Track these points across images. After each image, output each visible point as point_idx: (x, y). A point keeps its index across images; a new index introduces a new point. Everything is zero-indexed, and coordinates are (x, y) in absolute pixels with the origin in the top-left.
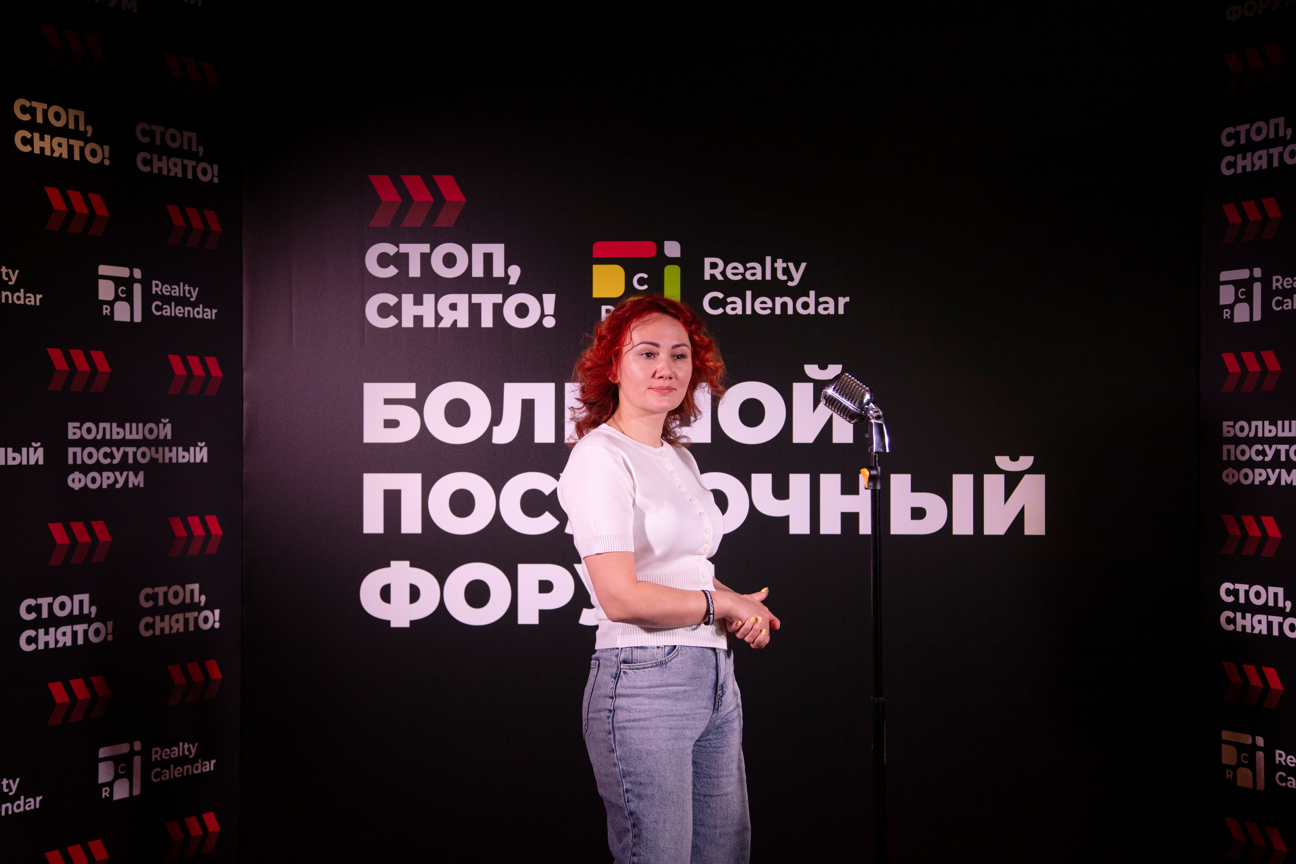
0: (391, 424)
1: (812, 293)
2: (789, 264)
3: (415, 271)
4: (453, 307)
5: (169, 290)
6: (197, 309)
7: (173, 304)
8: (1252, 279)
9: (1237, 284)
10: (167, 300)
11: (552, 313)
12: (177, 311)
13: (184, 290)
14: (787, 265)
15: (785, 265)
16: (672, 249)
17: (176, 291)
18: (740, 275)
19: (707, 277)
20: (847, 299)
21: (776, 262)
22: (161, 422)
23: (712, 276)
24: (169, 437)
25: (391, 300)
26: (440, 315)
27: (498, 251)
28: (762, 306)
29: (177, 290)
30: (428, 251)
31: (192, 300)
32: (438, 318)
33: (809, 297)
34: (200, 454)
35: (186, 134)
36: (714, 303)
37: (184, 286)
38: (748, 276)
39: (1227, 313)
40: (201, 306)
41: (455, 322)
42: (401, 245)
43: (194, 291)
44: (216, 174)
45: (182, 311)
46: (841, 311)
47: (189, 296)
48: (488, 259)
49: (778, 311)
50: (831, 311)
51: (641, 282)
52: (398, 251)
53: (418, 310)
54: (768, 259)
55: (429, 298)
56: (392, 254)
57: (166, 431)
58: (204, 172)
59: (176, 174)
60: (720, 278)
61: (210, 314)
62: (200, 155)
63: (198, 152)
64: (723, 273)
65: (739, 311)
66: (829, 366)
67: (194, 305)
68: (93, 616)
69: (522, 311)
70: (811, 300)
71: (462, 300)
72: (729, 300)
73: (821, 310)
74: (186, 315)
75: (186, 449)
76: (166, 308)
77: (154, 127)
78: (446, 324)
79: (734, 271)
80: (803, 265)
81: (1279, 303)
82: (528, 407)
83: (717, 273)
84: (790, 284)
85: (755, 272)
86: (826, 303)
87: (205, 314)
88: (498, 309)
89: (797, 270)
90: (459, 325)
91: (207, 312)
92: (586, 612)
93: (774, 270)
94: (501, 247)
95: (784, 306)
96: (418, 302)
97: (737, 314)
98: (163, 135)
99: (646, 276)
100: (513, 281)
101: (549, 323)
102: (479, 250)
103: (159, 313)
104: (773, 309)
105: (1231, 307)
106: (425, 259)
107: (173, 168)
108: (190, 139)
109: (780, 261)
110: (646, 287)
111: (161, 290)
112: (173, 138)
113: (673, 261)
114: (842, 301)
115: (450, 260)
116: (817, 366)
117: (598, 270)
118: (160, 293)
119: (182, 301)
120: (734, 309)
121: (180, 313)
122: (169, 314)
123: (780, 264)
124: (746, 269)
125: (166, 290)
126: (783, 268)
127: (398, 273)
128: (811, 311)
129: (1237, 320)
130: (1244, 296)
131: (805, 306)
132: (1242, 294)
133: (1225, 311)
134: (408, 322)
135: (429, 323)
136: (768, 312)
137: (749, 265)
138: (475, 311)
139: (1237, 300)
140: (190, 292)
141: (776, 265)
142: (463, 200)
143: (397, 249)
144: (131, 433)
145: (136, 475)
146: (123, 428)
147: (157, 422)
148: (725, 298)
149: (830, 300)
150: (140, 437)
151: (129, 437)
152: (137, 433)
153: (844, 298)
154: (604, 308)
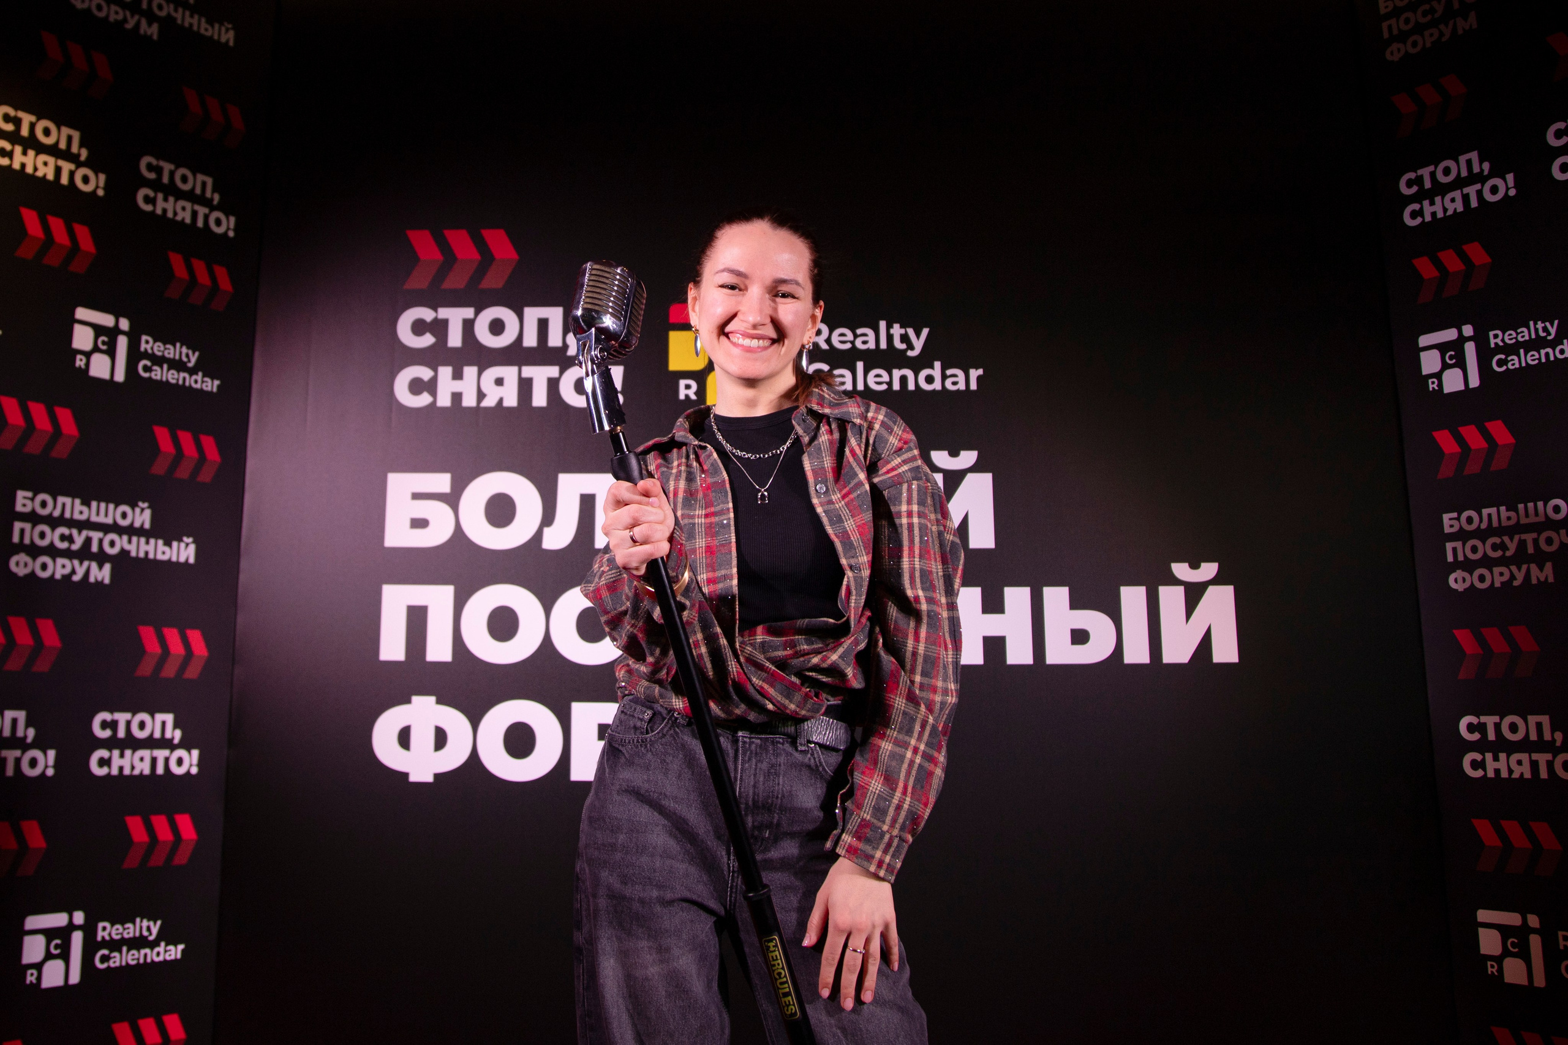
0: (419, 523)
1: (937, 365)
2: (908, 330)
3: (455, 340)
4: (499, 382)
5: (162, 348)
6: (194, 377)
7: (165, 366)
8: (1462, 340)
9: (1442, 348)
10: (159, 361)
12: (170, 376)
13: (181, 353)
15: (903, 331)
17: (170, 352)
18: (848, 343)
20: (980, 372)
21: (892, 328)
22: (137, 506)
24: (147, 526)
25: (425, 373)
26: (482, 392)
27: (555, 315)
28: (876, 380)
29: (172, 351)
30: (472, 316)
31: (190, 365)
32: (481, 396)
33: (932, 367)
34: (185, 552)
35: (200, 177)
37: (181, 347)
38: (859, 344)
39: (1433, 383)
40: (200, 374)
42: (440, 310)
43: (194, 353)
44: (232, 225)
45: (176, 376)
46: (973, 386)
47: (185, 359)
48: (543, 324)
49: (896, 386)
50: (962, 386)
52: (437, 316)
53: (457, 386)
54: (883, 325)
55: (471, 371)
56: (429, 320)
57: (143, 517)
58: (218, 222)
59: (183, 219)
60: (825, 345)
61: (211, 385)
62: (215, 202)
63: (212, 200)
64: (828, 341)
66: (961, 452)
67: (192, 372)
69: (581, 386)
70: (936, 370)
71: (510, 373)
73: (948, 385)
74: (181, 382)
75: (168, 544)
76: (156, 370)
77: (162, 163)
78: (489, 402)
79: (841, 339)
80: (925, 332)
81: (1500, 363)
82: (588, 503)
84: (910, 353)
85: (867, 340)
86: (955, 376)
87: (204, 384)
88: (553, 385)
89: (918, 335)
90: (506, 404)
91: (207, 382)
93: (890, 338)
94: (559, 311)
95: (903, 380)
96: (457, 375)
98: (172, 174)
100: (571, 352)
102: (533, 314)
103: (146, 375)
104: (890, 384)
105: (1438, 376)
106: (468, 325)
107: (182, 212)
108: (204, 184)
109: (896, 326)
111: (152, 348)
112: (184, 179)
114: (975, 374)
115: (497, 327)
116: (946, 452)
117: (674, 338)
118: (150, 351)
119: (178, 365)
121: (173, 379)
122: (159, 378)
123: (897, 330)
124: (856, 336)
125: (158, 348)
126: (901, 335)
127: (435, 342)
128: (937, 385)
129: (1447, 389)
130: (1454, 361)
131: (930, 379)
132: (1451, 358)
133: (1430, 381)
134: (444, 401)
136: (884, 387)
137: (859, 331)
138: (525, 386)
139: (1445, 366)
140: (187, 356)
141: (892, 331)
142: (514, 256)
144: (98, 514)
145: (101, 567)
146: (89, 506)
147: (133, 506)
148: (831, 371)
149: (960, 373)
150: (109, 520)
151: (94, 518)
152: (106, 515)
153: (976, 370)
154: (683, 383)
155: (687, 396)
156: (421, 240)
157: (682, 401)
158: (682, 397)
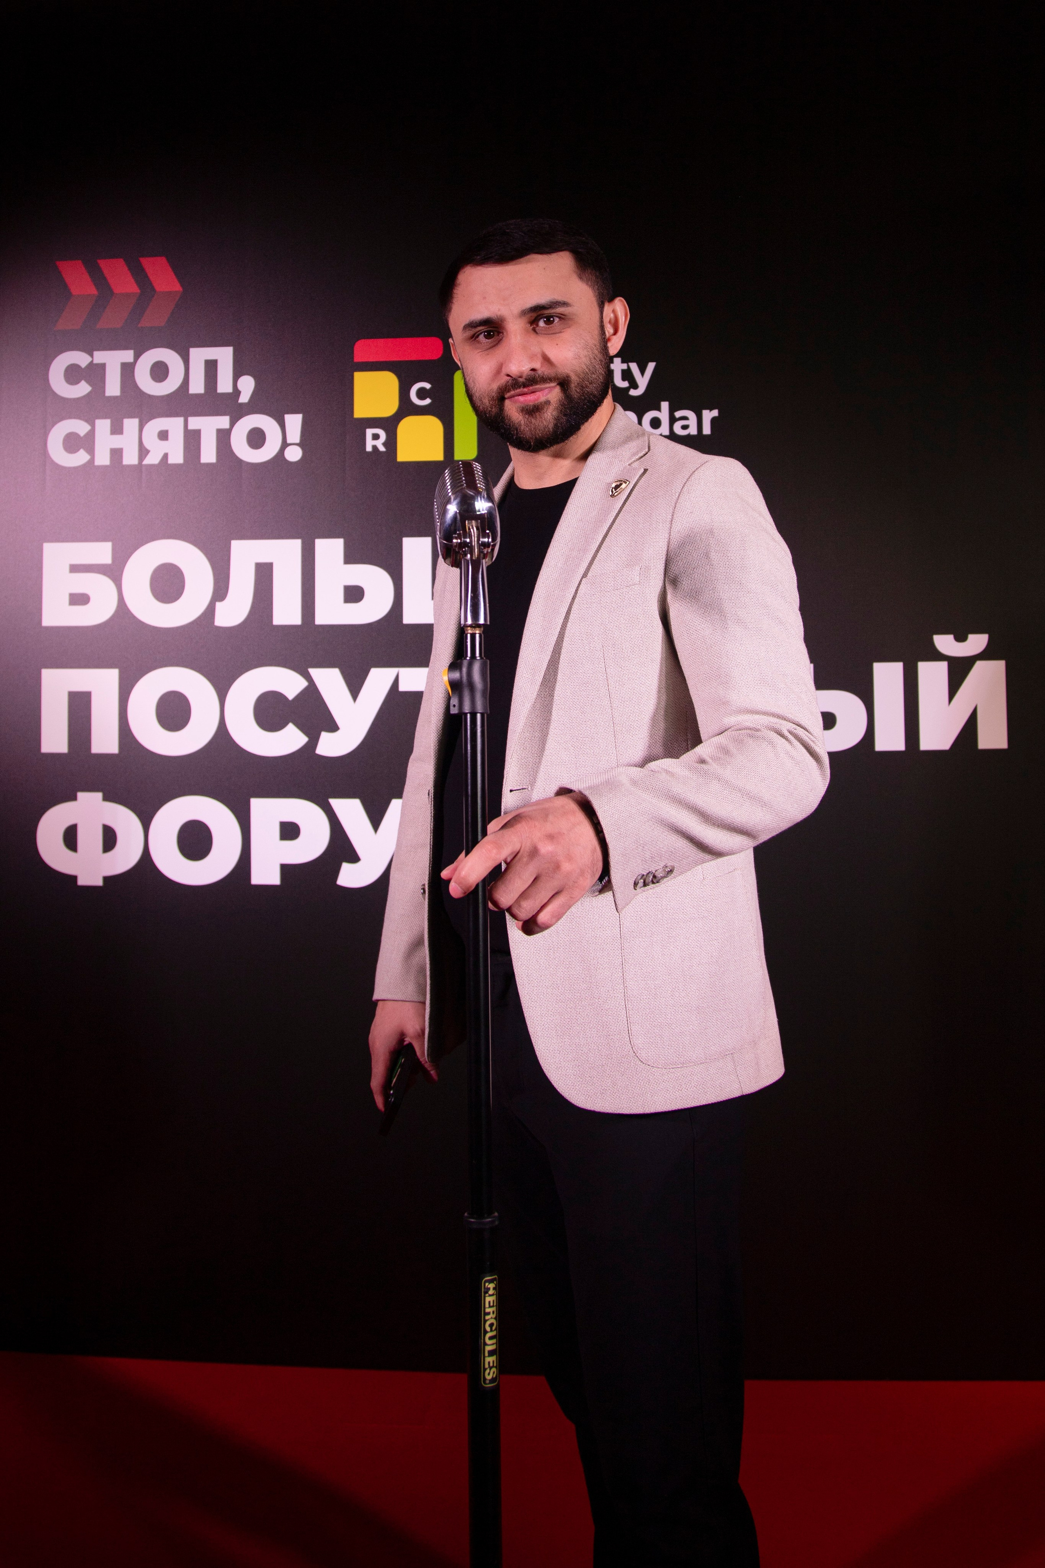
0: (79, 599)
1: (665, 405)
2: (631, 364)
3: (113, 387)
4: (163, 435)
11: (298, 441)
14: (629, 367)
15: (625, 366)
20: (715, 413)
25: (80, 427)
26: (144, 447)
27: (225, 356)
30: (131, 360)
32: (143, 452)
33: (660, 410)
41: (166, 456)
42: (96, 353)
46: (707, 430)
48: (211, 367)
50: (693, 430)
51: (421, 394)
52: (92, 361)
53: (117, 441)
55: (131, 424)
56: (83, 365)
69: (257, 438)
70: (664, 412)
71: (175, 425)
73: (678, 430)
78: (153, 459)
80: (651, 366)
82: (264, 574)
84: (633, 392)
86: (685, 418)
88: (224, 436)
89: (643, 371)
90: (171, 461)
92: (346, 868)
94: (229, 351)
96: (117, 429)
99: (427, 386)
100: (244, 398)
101: (294, 454)
102: (199, 355)
106: (128, 370)
110: (428, 401)
114: (708, 415)
115: (160, 372)
117: (361, 379)
126: (623, 371)
127: (90, 392)
131: (656, 424)
134: (103, 459)
135: (130, 458)
138: (192, 439)
141: (612, 366)
143: (90, 359)
149: (691, 414)
153: (711, 410)
154: (370, 432)
155: (374, 447)
156: (73, 272)
157: (369, 452)
158: (369, 448)
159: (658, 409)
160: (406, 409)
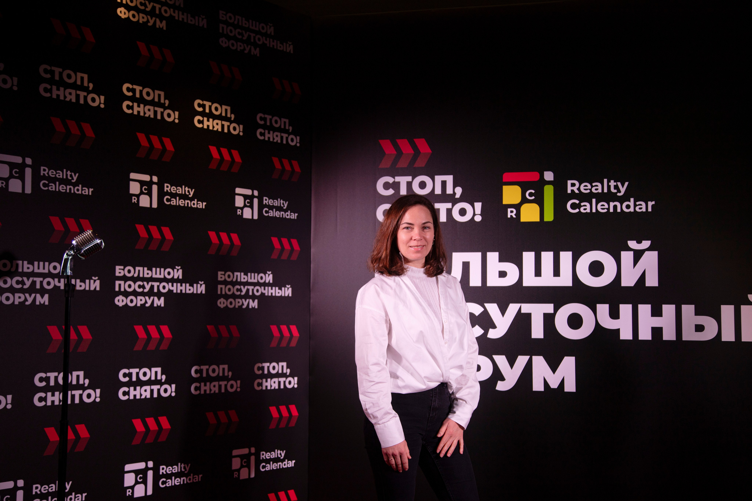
1: (632, 200)
2: (618, 183)
3: (403, 191)
6: (287, 213)
7: (274, 210)
10: (271, 208)
11: (480, 213)
12: (276, 214)
13: (280, 203)
14: (617, 184)
15: (615, 184)
16: (549, 176)
17: (276, 203)
18: (589, 190)
19: (569, 191)
20: (653, 203)
21: (610, 182)
22: (267, 273)
23: (572, 191)
24: (271, 281)
27: (449, 179)
28: (602, 207)
30: (411, 180)
31: (285, 208)
33: (630, 202)
34: (287, 292)
35: (283, 120)
36: (573, 206)
37: (280, 200)
38: (593, 190)
40: (289, 211)
42: (396, 177)
43: (286, 202)
44: (298, 141)
45: (279, 214)
46: (650, 210)
47: (283, 206)
48: (444, 183)
49: (611, 210)
50: (644, 210)
51: (531, 195)
52: (395, 181)
54: (605, 181)
56: (391, 182)
57: (269, 278)
58: (292, 140)
59: (277, 141)
60: (577, 192)
61: (294, 216)
63: (289, 130)
64: (579, 189)
65: (588, 211)
66: (643, 241)
67: (286, 211)
68: (230, 377)
69: (463, 212)
70: (631, 203)
72: (582, 204)
73: (637, 209)
74: (281, 216)
75: (280, 289)
76: (271, 212)
77: (266, 116)
79: (585, 188)
80: (626, 184)
82: (466, 266)
83: (575, 189)
84: (619, 194)
85: (598, 188)
86: (641, 205)
87: (291, 216)
88: (449, 212)
89: (623, 186)
92: (499, 383)
93: (609, 187)
94: (451, 177)
95: (615, 207)
97: (587, 212)
98: (271, 120)
99: (533, 191)
100: (458, 196)
101: (478, 219)
102: (439, 179)
103: (267, 215)
104: (608, 209)
106: (409, 184)
107: (276, 137)
108: (285, 123)
109: (612, 181)
110: (533, 198)
111: (268, 202)
112: (276, 122)
113: (549, 183)
114: (650, 204)
115: (422, 185)
116: (635, 242)
117: (506, 189)
118: (267, 204)
119: (279, 209)
120: (585, 209)
122: (272, 215)
123: (612, 183)
124: (592, 186)
125: (271, 202)
126: (614, 186)
127: (394, 193)
128: (632, 210)
131: (628, 207)
136: (606, 211)
137: (594, 184)
140: (283, 204)
141: (610, 184)
142: (430, 151)
144: (251, 279)
145: (253, 301)
146: (247, 275)
147: (265, 273)
148: (580, 203)
149: (643, 204)
150: (256, 281)
151: (250, 281)
152: (254, 279)
154: (509, 210)
155: (511, 216)
156: (386, 144)
157: (509, 218)
158: (509, 216)
159: (630, 201)
160: (524, 200)
